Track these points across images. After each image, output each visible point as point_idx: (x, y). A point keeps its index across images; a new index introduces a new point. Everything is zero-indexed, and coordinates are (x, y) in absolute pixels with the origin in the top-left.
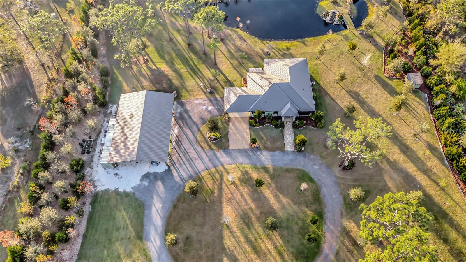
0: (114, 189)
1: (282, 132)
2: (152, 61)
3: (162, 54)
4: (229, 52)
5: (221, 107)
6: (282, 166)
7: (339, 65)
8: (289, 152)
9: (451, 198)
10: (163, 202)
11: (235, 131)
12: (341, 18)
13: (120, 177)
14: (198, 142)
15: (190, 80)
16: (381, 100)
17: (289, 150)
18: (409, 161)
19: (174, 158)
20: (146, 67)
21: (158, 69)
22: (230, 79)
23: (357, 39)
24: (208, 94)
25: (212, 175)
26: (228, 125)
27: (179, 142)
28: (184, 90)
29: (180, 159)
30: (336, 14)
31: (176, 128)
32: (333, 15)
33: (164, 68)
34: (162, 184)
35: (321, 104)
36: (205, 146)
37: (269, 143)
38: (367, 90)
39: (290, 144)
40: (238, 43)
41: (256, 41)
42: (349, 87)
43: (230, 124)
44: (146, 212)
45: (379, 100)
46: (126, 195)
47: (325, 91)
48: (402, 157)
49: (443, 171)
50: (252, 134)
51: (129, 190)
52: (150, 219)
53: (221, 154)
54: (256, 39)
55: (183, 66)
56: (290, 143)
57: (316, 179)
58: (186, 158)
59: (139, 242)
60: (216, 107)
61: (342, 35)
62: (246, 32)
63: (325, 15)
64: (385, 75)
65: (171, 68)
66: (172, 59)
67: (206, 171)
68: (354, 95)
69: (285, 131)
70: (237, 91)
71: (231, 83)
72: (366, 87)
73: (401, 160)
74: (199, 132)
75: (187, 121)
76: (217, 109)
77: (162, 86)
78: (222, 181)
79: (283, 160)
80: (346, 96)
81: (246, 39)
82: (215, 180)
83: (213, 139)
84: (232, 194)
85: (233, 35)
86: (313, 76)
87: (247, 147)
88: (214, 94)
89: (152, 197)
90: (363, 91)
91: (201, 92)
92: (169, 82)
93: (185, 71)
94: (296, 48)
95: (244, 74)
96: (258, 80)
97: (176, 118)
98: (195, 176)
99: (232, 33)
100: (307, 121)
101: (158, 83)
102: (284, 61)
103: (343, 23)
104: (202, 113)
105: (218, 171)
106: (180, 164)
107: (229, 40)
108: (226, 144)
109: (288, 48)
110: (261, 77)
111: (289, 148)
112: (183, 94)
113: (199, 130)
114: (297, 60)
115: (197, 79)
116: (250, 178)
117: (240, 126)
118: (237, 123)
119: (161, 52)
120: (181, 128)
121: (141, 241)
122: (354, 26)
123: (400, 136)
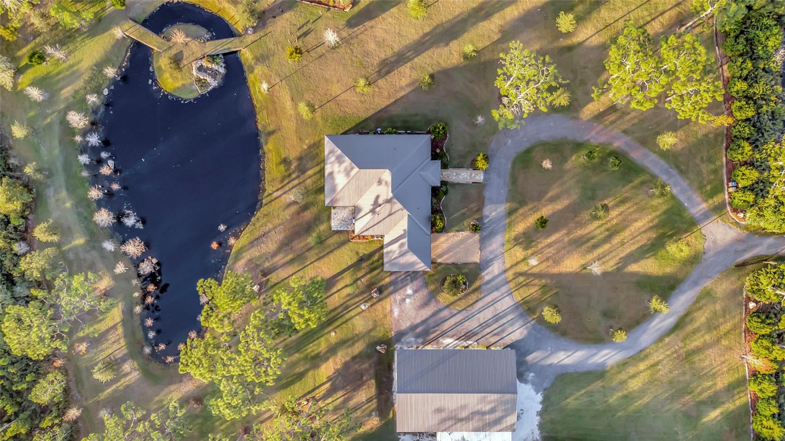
0: (538, 418)
1: (454, 185)
2: (309, 392)
3: (295, 377)
4: (291, 262)
5: (409, 275)
6: (507, 189)
7: (327, 80)
8: (485, 179)
10: (557, 350)
11: (452, 253)
12: (213, 58)
13: (521, 412)
14: (468, 307)
15: (353, 325)
16: (397, 27)
17: (482, 178)
18: (502, 12)
19: (493, 340)
20: (324, 401)
21: (329, 379)
22: (355, 260)
23: (267, 39)
24: (382, 296)
25: (520, 286)
26: (440, 264)
27: (468, 336)
28: (372, 334)
29: (495, 332)
30: (204, 64)
31: (444, 342)
32: (206, 72)
33: (327, 369)
34: (532, 353)
35: (405, 122)
36: (474, 297)
37: (472, 205)
38: (379, 44)
39: (473, 175)
40: (270, 245)
41: (266, 215)
42: (372, 72)
43: (439, 261)
44: (571, 370)
45: (397, 31)
46: (546, 401)
47: (380, 111)
48: (496, 21)
50: (457, 228)
51: (539, 397)
52: (580, 363)
53: (487, 274)
54: (259, 214)
55: (323, 339)
57: (528, 145)
58: (494, 323)
59: (608, 375)
60: (409, 281)
61: (256, 64)
62: (241, 232)
63: (202, 86)
64: (347, 10)
65: (328, 359)
66: (306, 358)
67: (513, 294)
68: (387, 67)
69: (452, 181)
70: (395, 252)
71: (361, 260)
72: (372, 46)
73: (500, 23)
74: (451, 307)
75: (432, 325)
76: (412, 281)
77: (367, 370)
78: (530, 272)
79: (498, 187)
80: (389, 80)
81: (261, 233)
82: (528, 283)
83: (464, 287)
84: (547, 259)
85: (253, 256)
86: (350, 127)
87: (477, 236)
88: (383, 285)
89: (551, 365)
90: (380, 52)
91: (378, 306)
92: (358, 360)
93: (333, 334)
94: (284, 147)
95: (343, 237)
96: (377, 218)
97: (425, 343)
98: (521, 310)
99: (247, 256)
100: (437, 147)
101: (362, 377)
102: (331, 174)
103: (221, 56)
104: (418, 304)
105: (514, 279)
106: (503, 331)
107: (264, 262)
108: (471, 266)
109: (285, 161)
110: (371, 213)
111: (479, 177)
112: (381, 335)
113: (447, 307)
114: (332, 152)
115: (352, 314)
116: (524, 233)
117: (445, 246)
118: (439, 251)
119: (291, 379)
120: (443, 334)
121: (607, 371)
122: (233, 39)
123: (462, 13)
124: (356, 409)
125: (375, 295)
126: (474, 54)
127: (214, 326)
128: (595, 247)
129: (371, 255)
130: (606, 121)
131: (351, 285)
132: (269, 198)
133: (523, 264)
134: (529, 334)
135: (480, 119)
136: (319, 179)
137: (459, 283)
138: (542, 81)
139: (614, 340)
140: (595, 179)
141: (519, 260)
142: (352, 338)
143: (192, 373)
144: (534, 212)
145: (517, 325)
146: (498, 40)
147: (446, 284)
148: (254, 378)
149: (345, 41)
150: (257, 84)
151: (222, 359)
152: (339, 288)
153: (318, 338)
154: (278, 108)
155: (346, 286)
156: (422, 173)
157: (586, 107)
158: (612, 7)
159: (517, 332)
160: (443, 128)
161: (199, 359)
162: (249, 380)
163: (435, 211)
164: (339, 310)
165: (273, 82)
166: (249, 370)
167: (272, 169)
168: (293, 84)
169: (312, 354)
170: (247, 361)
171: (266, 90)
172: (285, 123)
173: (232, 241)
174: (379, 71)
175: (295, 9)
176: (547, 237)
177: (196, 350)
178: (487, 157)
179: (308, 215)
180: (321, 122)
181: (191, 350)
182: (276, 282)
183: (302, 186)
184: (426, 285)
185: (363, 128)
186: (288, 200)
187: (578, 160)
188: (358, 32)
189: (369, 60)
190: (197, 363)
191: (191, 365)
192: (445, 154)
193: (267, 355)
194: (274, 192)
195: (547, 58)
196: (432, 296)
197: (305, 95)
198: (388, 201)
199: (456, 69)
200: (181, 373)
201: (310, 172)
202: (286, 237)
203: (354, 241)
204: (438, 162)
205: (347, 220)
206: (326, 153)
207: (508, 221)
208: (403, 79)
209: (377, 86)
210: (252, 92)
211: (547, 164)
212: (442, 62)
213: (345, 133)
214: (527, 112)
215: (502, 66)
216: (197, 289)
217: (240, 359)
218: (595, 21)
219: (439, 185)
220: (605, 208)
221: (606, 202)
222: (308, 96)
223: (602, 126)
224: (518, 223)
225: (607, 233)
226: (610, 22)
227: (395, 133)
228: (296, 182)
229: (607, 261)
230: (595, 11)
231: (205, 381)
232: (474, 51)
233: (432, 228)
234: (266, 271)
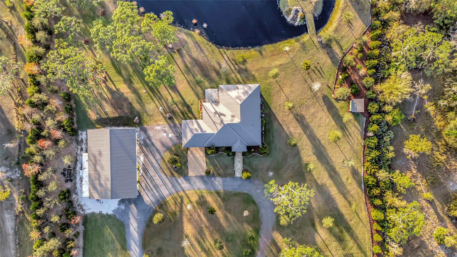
0: (98, 212)
1: (233, 160)
2: (110, 78)
3: (119, 69)
4: (186, 66)
5: (180, 135)
6: (232, 190)
7: (292, 84)
8: (237, 177)
9: (358, 216)
10: (138, 222)
11: (193, 159)
12: (304, 18)
13: (101, 202)
14: (162, 170)
15: (150, 103)
16: (324, 125)
18: (333, 185)
19: (143, 185)
20: (105, 87)
21: (118, 90)
22: (188, 103)
23: (315, 49)
25: (175, 200)
26: (187, 153)
27: (145, 170)
28: (145, 114)
29: (148, 185)
30: (300, 13)
31: (141, 156)
32: (295, 14)
33: (124, 88)
34: (136, 207)
35: (269, 130)
36: (168, 173)
37: (221, 170)
38: (314, 114)
39: (239, 171)
40: (195, 54)
41: (213, 51)
42: (297, 111)
43: (189, 152)
44: (126, 230)
45: (321, 125)
46: (109, 216)
47: (275, 116)
48: (329, 182)
49: (358, 193)
50: (208, 162)
51: (110, 212)
52: (131, 235)
53: (182, 180)
54: (214, 47)
55: (141, 85)
56: (239, 169)
57: (257, 202)
58: (153, 185)
59: (124, 252)
60: (176, 135)
61: (301, 43)
62: (203, 37)
63: (287, 12)
64: (333, 96)
65: (130, 88)
66: (130, 75)
67: (170, 196)
68: (300, 120)
69: (236, 159)
70: (193, 126)
71: (188, 107)
72: (312, 110)
73: (327, 184)
74: (162, 160)
75: (151, 149)
76: (176, 136)
77: (124, 111)
78: (183, 205)
79: (233, 186)
80: (293, 121)
81: (203, 48)
82: (177, 204)
83: (174, 167)
84: (191, 215)
85: (189, 44)
86: (265, 99)
87: (203, 174)
88: (174, 120)
89: (129, 218)
90: (309, 115)
91: (161, 117)
92: (130, 106)
93: (144, 91)
94: (253, 61)
95: (201, 96)
96: (212, 115)
97: (140, 145)
98: (161, 200)
99: (189, 40)
100: (255, 149)
101: (120, 109)
102: (238, 88)
103: (305, 23)
104: (163, 141)
105: (179, 196)
106: (149, 190)
107: (186, 50)
108: (186, 171)
109: (244, 61)
110: (215, 111)
111: (238, 174)
112: (144, 119)
113: (162, 158)
114: (250, 88)
115: (157, 102)
116: (206, 201)
117: (197, 155)
118: (195, 152)
119: (118, 67)
120: (146, 156)
121: (126, 252)
122: (315, 30)
123: (332, 162)
124: (101, 105)
125: (168, 115)
126: (308, 169)
127: (145, 21)
128: (199, 243)
129: (191, 112)
130: (272, 247)
131: (173, 101)
132: (223, 52)
133: (188, 201)
134: (147, 206)
135: (271, 174)
136: (234, 81)
137: (176, 164)
138: (292, 209)
139: (144, 255)
140: (238, 241)
141: (190, 198)
142: (142, 103)
143: (118, 9)
144: (218, 207)
145: (152, 198)
146: (318, 183)
147: (175, 157)
148: (115, 45)
149: (315, 95)
150: (289, 44)
151: (125, 26)
152: (171, 94)
153: (142, 83)
154: (275, 57)
155: (173, 98)
156: (239, 141)
157: (280, 235)
158: (338, 248)
159: (148, 199)
160: (265, 153)
161: (125, 13)
162: (113, 42)
163: (217, 149)
164: (158, 94)
165: (290, 54)
166: (119, 42)
167: (240, 53)
168: (289, 65)
169: (132, 79)
170: (125, 40)
171: (286, 50)
172: (267, 61)
173: (197, 31)
174: (298, 115)
175: (333, 65)
176: (204, 215)
177: (131, 11)
178: (249, 178)
179: (214, 75)
180: (268, 81)
181: (131, 8)
182: (174, 58)
183: (230, 72)
184: (175, 145)
185: (265, 106)
186: (222, 63)
187: (249, 230)
188: (320, 102)
189: (304, 109)
190: (123, 12)
191: (122, 8)
192: (250, 154)
193: (128, 52)
194: (227, 55)
195: (305, 211)
196: (169, 149)
197: (283, 72)
198: (222, 121)
199: (300, 159)
200: (117, 2)
201: (239, 76)
202: (200, 63)
203: (199, 102)
204: (246, 150)
205: (212, 98)
206: (249, 85)
207: (213, 191)
208: (293, 129)
209: (289, 114)
210: (284, 41)
211: (246, 213)
212: (304, 151)
213: (261, 96)
214: (274, 200)
215: (300, 185)
216: (167, 11)
217: (125, 37)
218: (329, 239)
219: (232, 151)
220: (221, 248)
221: (225, 248)
222: (282, 74)
223: (269, 244)
224: (212, 197)
225: (207, 249)
226: (329, 247)
227: (262, 125)
228: (233, 68)
229: (190, 250)
230: (335, 239)
231: (113, 16)
232: (310, 169)
233: (208, 147)
234: (180, 52)
